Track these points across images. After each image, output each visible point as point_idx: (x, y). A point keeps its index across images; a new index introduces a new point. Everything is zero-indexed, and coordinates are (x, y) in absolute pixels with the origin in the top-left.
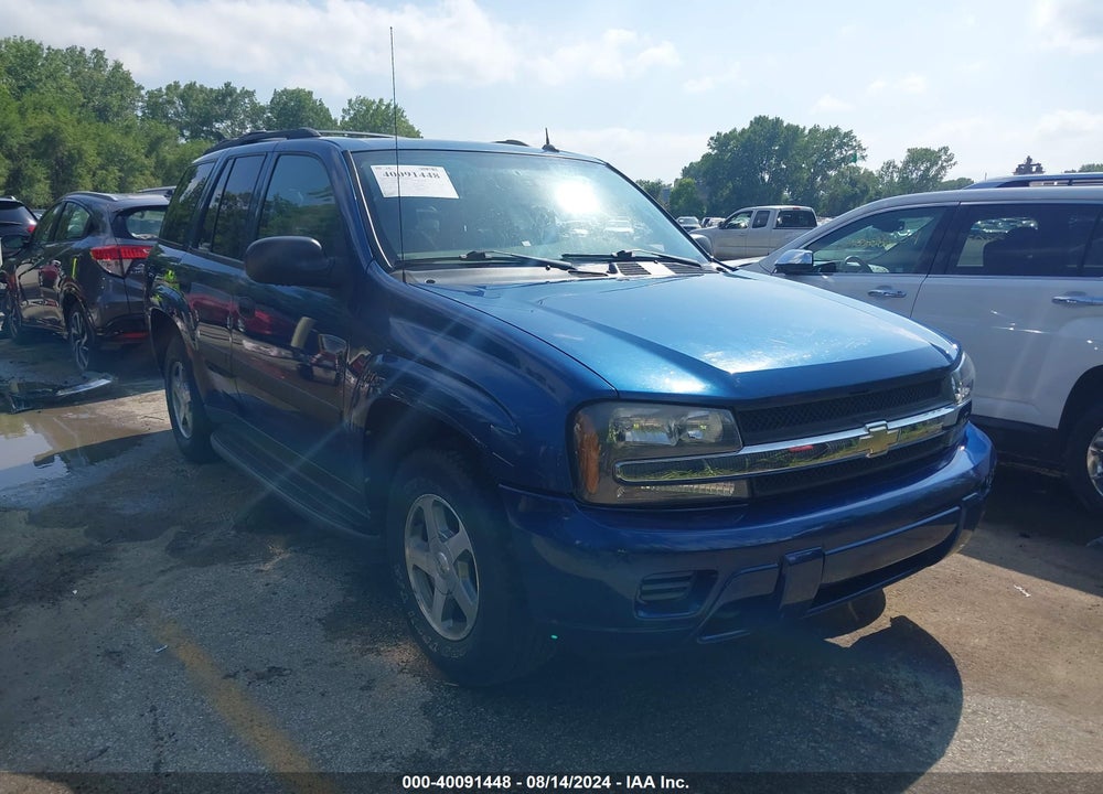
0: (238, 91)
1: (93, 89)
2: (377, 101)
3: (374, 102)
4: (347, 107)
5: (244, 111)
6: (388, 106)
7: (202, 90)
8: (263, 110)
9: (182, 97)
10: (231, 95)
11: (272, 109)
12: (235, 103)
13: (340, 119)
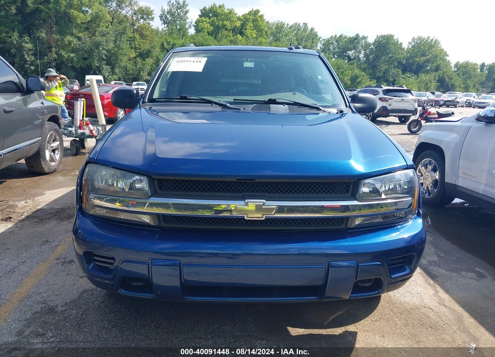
0: (360, 37)
1: (302, 39)
2: (426, 38)
3: (425, 39)
4: (411, 41)
5: (362, 46)
6: (432, 40)
7: (345, 37)
8: (370, 45)
9: (337, 41)
10: (357, 39)
11: (374, 44)
12: (358, 43)
13: (407, 47)
